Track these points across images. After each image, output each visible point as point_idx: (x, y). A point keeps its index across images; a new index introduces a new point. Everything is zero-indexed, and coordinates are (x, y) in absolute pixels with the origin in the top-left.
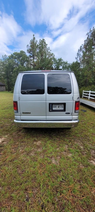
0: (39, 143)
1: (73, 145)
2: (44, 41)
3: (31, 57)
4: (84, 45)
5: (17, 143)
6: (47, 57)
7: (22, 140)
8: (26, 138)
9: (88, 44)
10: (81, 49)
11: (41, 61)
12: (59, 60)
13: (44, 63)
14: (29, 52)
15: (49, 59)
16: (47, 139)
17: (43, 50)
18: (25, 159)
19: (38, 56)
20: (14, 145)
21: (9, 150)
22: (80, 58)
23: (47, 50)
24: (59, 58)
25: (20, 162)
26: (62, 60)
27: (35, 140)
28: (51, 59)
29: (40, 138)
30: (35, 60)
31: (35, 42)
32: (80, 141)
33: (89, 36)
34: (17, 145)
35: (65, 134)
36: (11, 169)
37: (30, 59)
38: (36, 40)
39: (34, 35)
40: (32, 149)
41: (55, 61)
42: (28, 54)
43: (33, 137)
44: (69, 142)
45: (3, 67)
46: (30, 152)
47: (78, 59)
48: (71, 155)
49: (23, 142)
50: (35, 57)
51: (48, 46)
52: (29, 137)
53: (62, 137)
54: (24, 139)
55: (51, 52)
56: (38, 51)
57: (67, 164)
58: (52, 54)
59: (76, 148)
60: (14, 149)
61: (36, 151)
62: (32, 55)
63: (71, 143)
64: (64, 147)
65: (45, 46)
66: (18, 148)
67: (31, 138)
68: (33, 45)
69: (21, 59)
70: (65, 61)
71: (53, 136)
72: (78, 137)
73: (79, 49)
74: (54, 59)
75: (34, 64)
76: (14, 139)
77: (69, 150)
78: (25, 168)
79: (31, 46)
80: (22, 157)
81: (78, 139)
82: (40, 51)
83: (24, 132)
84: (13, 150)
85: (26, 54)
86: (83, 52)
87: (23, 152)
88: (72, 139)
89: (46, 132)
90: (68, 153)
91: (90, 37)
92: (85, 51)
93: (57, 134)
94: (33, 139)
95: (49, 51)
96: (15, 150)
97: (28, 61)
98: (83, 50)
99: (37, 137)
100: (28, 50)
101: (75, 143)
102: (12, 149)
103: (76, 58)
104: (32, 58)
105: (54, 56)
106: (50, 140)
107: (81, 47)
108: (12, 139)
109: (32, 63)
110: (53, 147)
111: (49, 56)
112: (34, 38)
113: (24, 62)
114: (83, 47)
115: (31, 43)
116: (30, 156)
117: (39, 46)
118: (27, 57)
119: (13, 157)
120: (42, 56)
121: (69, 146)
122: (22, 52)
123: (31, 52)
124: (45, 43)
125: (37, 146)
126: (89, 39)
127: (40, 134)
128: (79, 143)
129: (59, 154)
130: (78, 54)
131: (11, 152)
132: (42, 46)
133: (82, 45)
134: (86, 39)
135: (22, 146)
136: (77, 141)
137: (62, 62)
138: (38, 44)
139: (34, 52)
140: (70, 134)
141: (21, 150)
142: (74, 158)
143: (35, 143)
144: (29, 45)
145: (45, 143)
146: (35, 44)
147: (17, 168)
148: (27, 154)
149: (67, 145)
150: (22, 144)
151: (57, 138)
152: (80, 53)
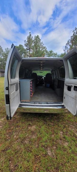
0: (33, 128)
1: (69, 131)
2: (38, 37)
3: (27, 49)
4: (71, 40)
5: (12, 128)
6: (40, 50)
7: (17, 124)
8: (21, 122)
9: (74, 39)
10: (68, 43)
11: (35, 53)
12: (50, 52)
13: (38, 54)
14: (26, 46)
15: (42, 51)
16: (41, 123)
17: (38, 44)
18: (19, 148)
19: (33, 49)
20: (9, 130)
21: (3, 136)
22: (67, 50)
23: (40, 44)
24: (50, 51)
25: (13, 152)
26: (53, 52)
27: (29, 124)
28: (44, 51)
29: (34, 122)
30: (31, 52)
31: (31, 38)
32: (74, 127)
33: (74, 33)
34: (12, 130)
35: (59, 118)
36: (2, 162)
37: (27, 51)
38: (32, 36)
39: (30, 33)
40: (26, 136)
41: (47, 53)
42: (25, 48)
43: (28, 121)
44: (64, 128)
45: (5, 57)
46: (25, 138)
47: (66, 51)
48: (67, 144)
49: (18, 126)
50: (31, 50)
51: (41, 41)
52: (24, 121)
53: (56, 121)
54: (19, 124)
55: (44, 46)
56: (33, 45)
57: (64, 158)
58: (45, 47)
59: (71, 135)
60: (8, 134)
61: (31, 138)
62: (28, 48)
63: (65, 129)
64: (59, 133)
65: (39, 41)
66: (12, 134)
67: (26, 122)
68: (29, 40)
69: (20, 51)
70: (55, 53)
71: (47, 120)
72: (72, 122)
73: (67, 43)
74: (46, 51)
75: (30, 55)
76: (9, 122)
77: (64, 138)
78: (18, 162)
79: (28, 41)
80: (16, 145)
81: (72, 124)
82: (35, 45)
83: (19, 115)
84: (8, 136)
85: (24, 47)
86: (70, 45)
87: (18, 139)
88: (66, 124)
89: (40, 116)
90: (64, 142)
91: (76, 34)
92: (71, 45)
93: (51, 118)
94: (28, 123)
95: (42, 45)
96: (9, 136)
97: (25, 53)
98: (70, 44)
99: (31, 121)
100: (25, 44)
101: (70, 129)
102: (6, 135)
103: (64, 50)
104: (28, 51)
105: (46, 49)
106: (45, 125)
107: (68, 41)
108: (8, 123)
109: (28, 55)
110: (47, 134)
111: (42, 49)
112: (30, 35)
113: (22, 54)
114: (70, 42)
115: (28, 39)
116: (24, 145)
117: (34, 41)
118: (24, 50)
119: (7, 145)
120: (36, 49)
121: (64, 133)
122: (20, 46)
123: (28, 46)
124: (39, 38)
125: (32, 131)
126: (75, 36)
127: (35, 117)
128: (74, 129)
129: (55, 143)
130: (66, 47)
131: (5, 139)
132: (37, 41)
133: (69, 40)
134: (73, 35)
135: (17, 132)
136: (71, 127)
137: (53, 54)
138: (34, 40)
139: (30, 46)
140: (63, 118)
141: (15, 136)
142: (71, 148)
143: (29, 128)
144: (27, 40)
145: (40, 129)
146: (31, 39)
147: (10, 160)
148: (21, 142)
149: (62, 131)
150: (17, 128)
151: (51, 122)
152: (67, 46)
